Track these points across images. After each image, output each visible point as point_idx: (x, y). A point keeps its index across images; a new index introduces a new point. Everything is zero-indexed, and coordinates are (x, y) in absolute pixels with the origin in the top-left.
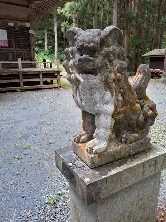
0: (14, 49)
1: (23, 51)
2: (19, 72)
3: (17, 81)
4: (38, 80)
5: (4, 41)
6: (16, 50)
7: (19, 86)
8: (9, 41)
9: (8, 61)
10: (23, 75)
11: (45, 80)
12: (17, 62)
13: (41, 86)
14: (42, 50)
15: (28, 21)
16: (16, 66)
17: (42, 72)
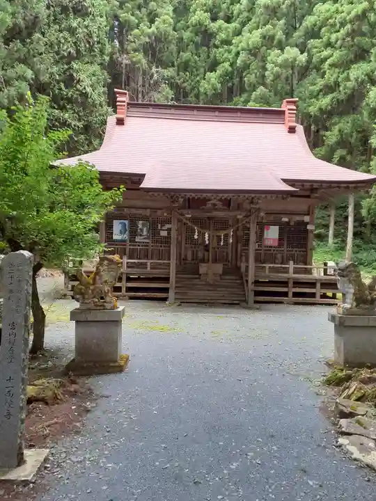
0: (285, 248)
1: (296, 252)
2: (289, 279)
3: (285, 290)
4: (313, 291)
5: (274, 240)
6: (287, 251)
7: (287, 297)
8: (280, 239)
9: (275, 263)
10: (294, 283)
11: (324, 291)
12: (287, 266)
13: (318, 299)
14: (322, 243)
15: (308, 214)
16: (286, 271)
17: (321, 280)
